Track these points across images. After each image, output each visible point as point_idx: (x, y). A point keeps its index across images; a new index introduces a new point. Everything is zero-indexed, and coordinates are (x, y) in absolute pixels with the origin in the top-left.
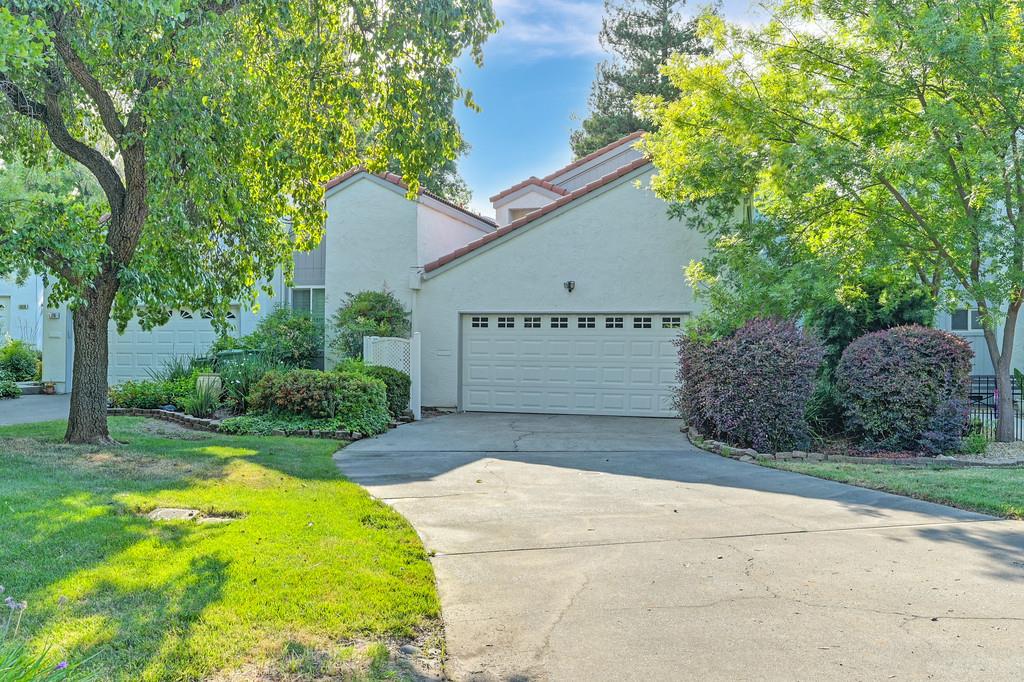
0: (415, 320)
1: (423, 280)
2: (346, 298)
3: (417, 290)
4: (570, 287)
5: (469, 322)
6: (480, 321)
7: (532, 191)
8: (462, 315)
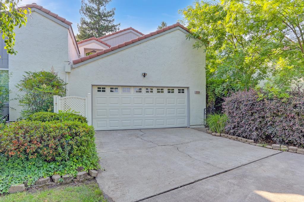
0: (68, 87)
1: (72, 68)
2: (26, 75)
3: (69, 73)
4: (144, 75)
5: (96, 89)
6: (101, 89)
7: (94, 42)
8: (93, 85)
